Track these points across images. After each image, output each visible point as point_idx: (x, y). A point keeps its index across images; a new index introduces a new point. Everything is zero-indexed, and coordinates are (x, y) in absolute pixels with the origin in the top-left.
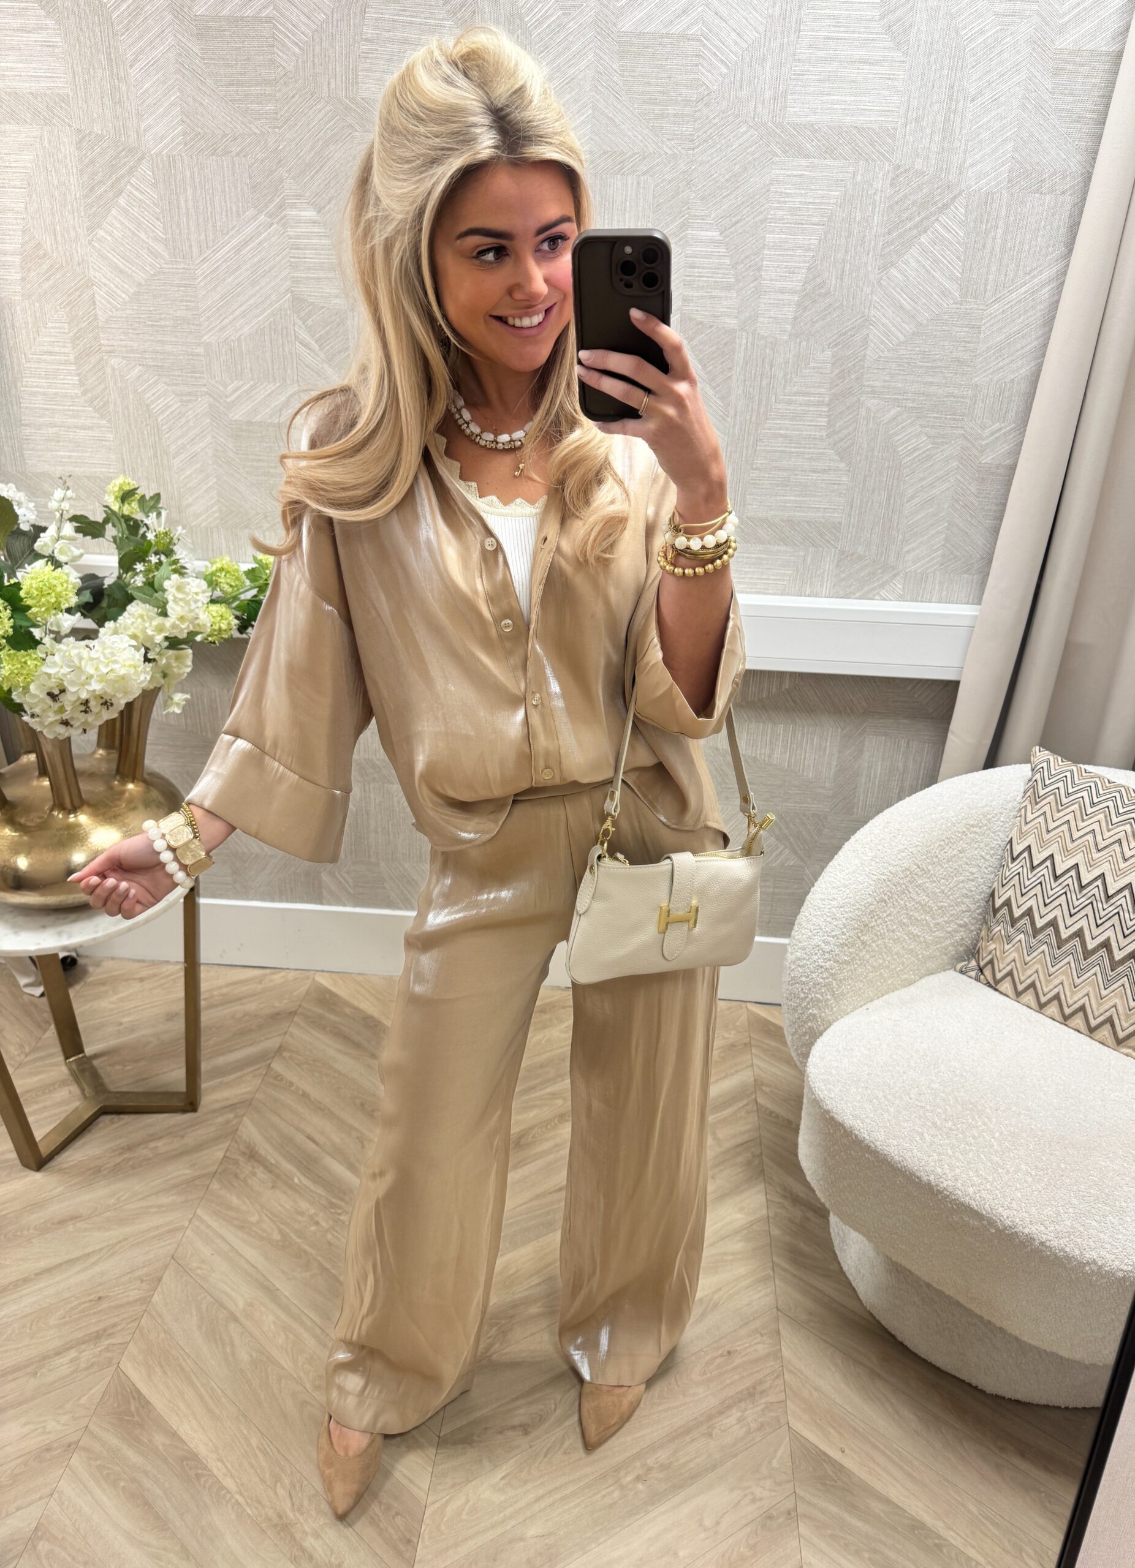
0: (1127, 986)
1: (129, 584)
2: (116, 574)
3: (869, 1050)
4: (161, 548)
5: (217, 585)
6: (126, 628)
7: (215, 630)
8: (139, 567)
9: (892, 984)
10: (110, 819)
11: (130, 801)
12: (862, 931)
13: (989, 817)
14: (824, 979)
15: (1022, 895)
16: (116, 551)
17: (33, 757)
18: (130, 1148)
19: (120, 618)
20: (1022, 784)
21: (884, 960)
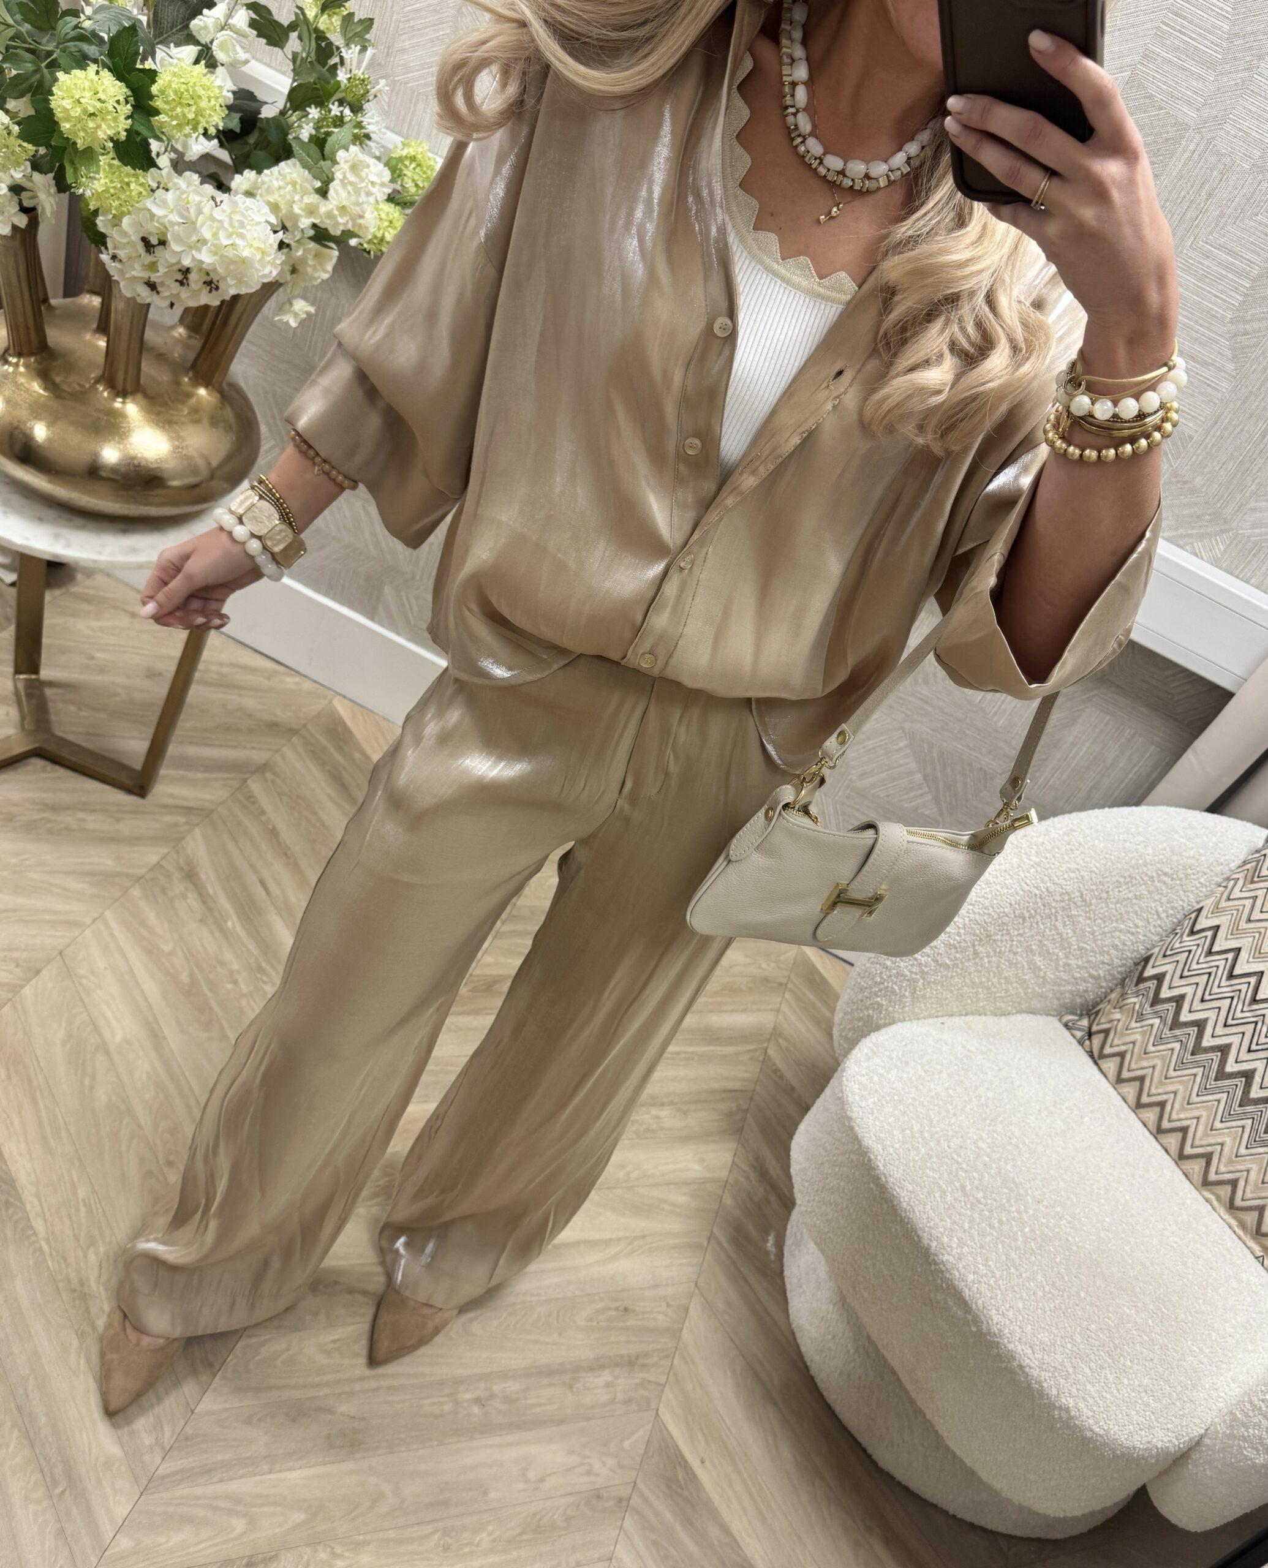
0: (1247, 1130)
1: (290, 127)
2: (281, 105)
3: (925, 1072)
4: (349, 98)
5: (399, 176)
6: (269, 191)
7: (375, 237)
8: (314, 112)
9: (983, 1007)
10: (164, 423)
11: (195, 410)
12: (981, 940)
13: (1189, 871)
14: (911, 972)
15: (1181, 977)
16: (292, 75)
17: (96, 301)
18: (54, 808)
19: (266, 171)
20: (1245, 850)
21: (988, 980)
